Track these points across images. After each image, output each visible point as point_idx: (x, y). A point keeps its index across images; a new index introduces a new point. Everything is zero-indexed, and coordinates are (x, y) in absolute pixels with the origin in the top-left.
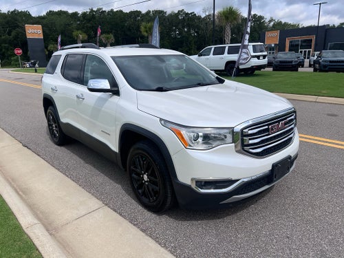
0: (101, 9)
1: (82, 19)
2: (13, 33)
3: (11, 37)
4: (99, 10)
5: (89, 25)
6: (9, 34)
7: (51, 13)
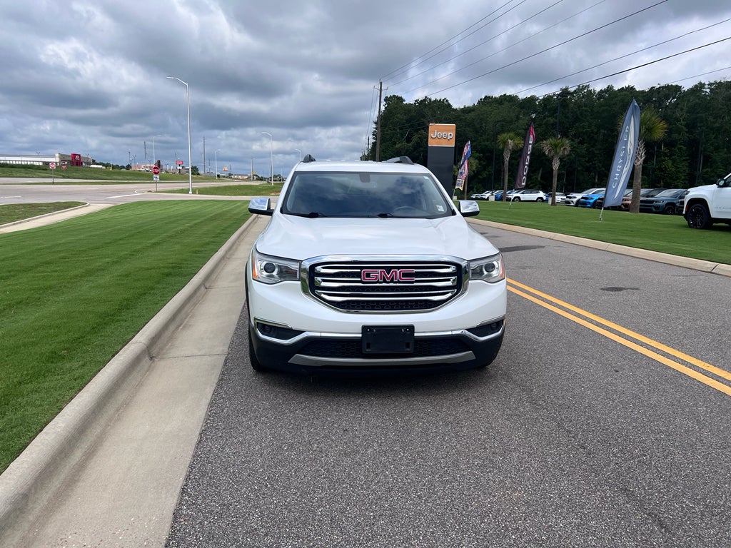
0: (584, 88)
1: (540, 109)
2: (415, 138)
3: (410, 144)
4: (580, 89)
5: (551, 120)
6: (409, 140)
7: (487, 101)
